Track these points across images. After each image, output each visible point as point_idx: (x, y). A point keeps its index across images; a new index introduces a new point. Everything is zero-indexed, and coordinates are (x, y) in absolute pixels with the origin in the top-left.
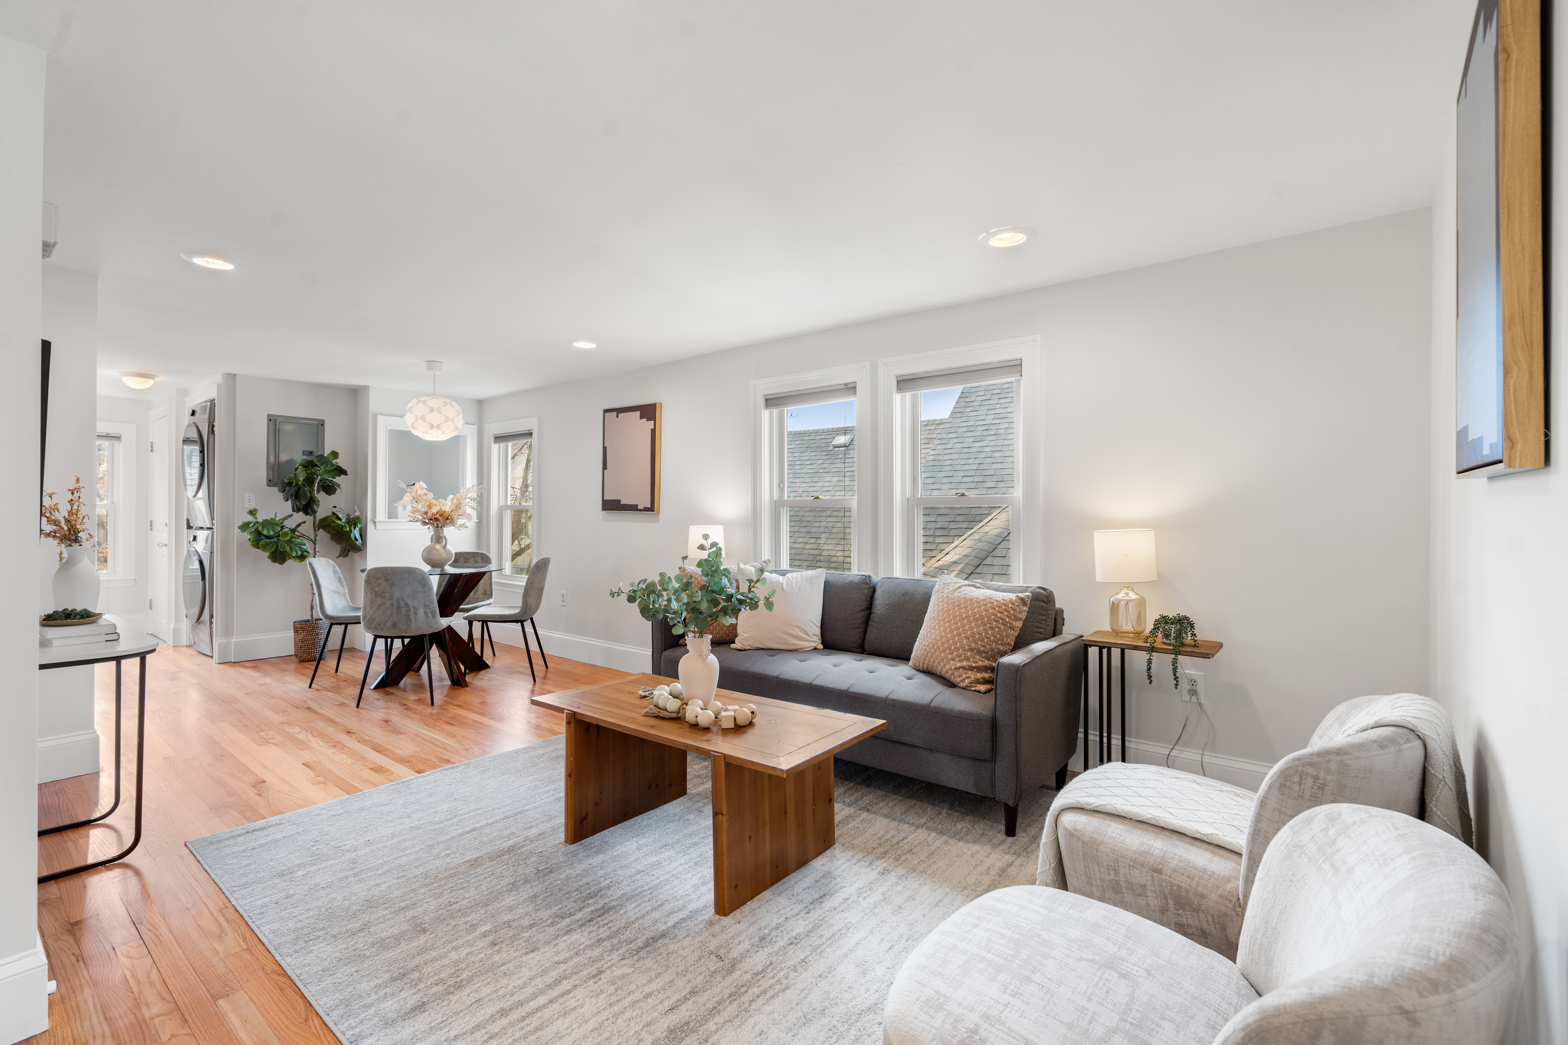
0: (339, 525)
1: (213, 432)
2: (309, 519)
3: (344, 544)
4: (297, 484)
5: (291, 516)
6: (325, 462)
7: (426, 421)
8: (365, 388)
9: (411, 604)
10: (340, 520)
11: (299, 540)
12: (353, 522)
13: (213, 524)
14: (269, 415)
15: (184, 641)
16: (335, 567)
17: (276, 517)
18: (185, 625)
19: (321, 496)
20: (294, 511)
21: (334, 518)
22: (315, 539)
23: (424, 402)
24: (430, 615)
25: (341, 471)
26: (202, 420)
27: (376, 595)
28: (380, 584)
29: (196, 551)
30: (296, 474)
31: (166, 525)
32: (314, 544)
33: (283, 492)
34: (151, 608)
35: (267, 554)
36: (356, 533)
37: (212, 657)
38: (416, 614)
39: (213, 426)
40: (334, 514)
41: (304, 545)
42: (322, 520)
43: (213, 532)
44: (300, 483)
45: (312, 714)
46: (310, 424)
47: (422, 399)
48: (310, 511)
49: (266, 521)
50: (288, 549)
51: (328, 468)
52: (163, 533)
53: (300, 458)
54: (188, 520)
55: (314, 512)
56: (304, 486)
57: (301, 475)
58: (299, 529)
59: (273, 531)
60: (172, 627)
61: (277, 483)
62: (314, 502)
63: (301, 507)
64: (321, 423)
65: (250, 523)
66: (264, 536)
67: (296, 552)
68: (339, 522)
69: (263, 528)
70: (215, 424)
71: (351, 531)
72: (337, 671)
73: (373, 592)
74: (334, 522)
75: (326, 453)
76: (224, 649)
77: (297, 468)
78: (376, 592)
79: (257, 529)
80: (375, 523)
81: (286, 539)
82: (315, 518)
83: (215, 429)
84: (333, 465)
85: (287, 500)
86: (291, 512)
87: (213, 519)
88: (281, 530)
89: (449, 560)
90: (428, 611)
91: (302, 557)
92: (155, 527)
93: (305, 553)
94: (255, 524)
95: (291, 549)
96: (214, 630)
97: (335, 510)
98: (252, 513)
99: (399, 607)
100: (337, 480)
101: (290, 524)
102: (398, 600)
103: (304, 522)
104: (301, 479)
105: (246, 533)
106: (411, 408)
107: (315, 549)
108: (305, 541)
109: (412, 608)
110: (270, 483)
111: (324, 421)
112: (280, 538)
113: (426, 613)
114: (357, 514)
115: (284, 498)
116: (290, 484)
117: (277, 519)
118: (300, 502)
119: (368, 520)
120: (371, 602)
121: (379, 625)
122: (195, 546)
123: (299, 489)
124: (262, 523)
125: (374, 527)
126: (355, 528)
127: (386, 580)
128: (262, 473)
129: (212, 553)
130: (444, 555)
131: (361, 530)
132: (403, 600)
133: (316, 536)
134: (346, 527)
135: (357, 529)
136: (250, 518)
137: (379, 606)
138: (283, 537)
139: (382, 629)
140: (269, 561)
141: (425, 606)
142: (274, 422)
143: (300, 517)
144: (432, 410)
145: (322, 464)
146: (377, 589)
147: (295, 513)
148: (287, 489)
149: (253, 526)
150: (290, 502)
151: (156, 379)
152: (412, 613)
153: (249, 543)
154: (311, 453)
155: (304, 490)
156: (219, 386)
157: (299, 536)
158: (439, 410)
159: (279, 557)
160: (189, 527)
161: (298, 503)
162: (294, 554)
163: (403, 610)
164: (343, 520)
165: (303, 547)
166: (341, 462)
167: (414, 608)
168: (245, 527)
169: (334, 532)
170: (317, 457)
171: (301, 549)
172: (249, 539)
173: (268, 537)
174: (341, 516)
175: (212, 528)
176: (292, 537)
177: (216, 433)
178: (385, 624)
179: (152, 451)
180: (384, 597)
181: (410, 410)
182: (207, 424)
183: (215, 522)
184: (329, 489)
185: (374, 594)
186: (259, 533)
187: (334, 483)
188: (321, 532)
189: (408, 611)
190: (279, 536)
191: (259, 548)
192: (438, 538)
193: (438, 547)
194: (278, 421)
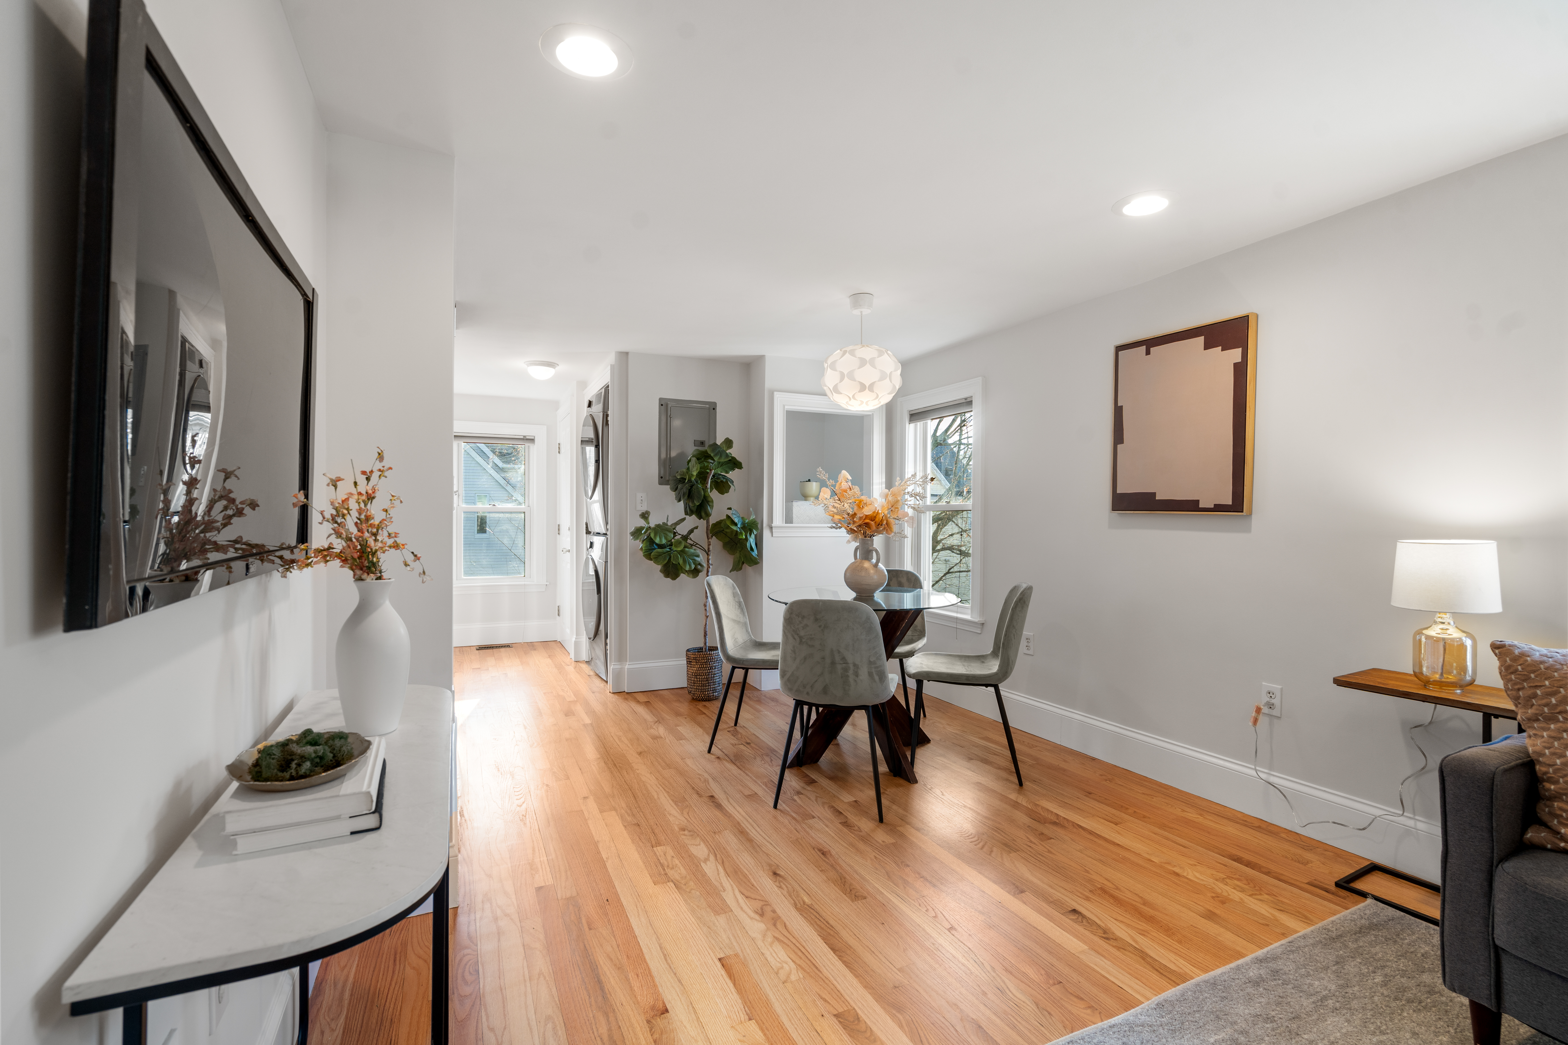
0: (733, 530)
1: (607, 424)
2: (702, 523)
3: (738, 555)
4: (690, 480)
5: (684, 519)
6: (719, 451)
7: (855, 380)
8: (760, 359)
9: (850, 659)
10: (736, 524)
11: (692, 551)
12: (752, 527)
13: (607, 530)
14: (660, 399)
15: (584, 657)
16: (734, 588)
17: (667, 521)
18: (584, 640)
19: (714, 495)
20: (686, 513)
21: (728, 523)
22: (709, 549)
23: (852, 353)
24: (876, 678)
25: (735, 464)
26: (597, 409)
27: (801, 642)
28: (806, 626)
29: (593, 560)
30: (688, 469)
31: (569, 529)
32: (708, 554)
33: (675, 491)
34: (559, 615)
35: (659, 567)
36: (752, 540)
37: (607, 682)
38: (857, 674)
39: (607, 415)
40: (728, 517)
41: (698, 556)
42: (715, 525)
43: (607, 539)
44: (693, 479)
45: (718, 813)
46: (701, 408)
47: (849, 349)
48: (703, 514)
49: (658, 526)
50: (681, 561)
51: (722, 460)
52: (567, 539)
53: (690, 450)
54: (587, 524)
55: (708, 515)
56: (697, 482)
57: (695, 469)
58: (691, 536)
59: (666, 538)
60: (574, 639)
61: (668, 481)
62: (708, 502)
63: (694, 509)
64: (713, 407)
65: (641, 528)
66: (657, 544)
67: (690, 566)
68: (734, 528)
69: (655, 535)
70: (609, 413)
71: (746, 539)
72: (736, 724)
73: (796, 637)
74: (728, 527)
75: (719, 441)
76: (618, 676)
77: (690, 461)
78: (801, 638)
79: (649, 537)
80: (771, 528)
81: (679, 549)
82: (708, 522)
83: (609, 419)
84: (727, 455)
85: (679, 501)
86: (683, 515)
87: (607, 523)
88: (674, 537)
89: (882, 585)
90: (873, 670)
91: (695, 572)
92: (562, 531)
93: (699, 567)
94: (647, 530)
95: (684, 561)
96: (608, 652)
97: (729, 513)
98: (645, 516)
99: (833, 663)
100: (733, 475)
101: (682, 529)
102: (832, 651)
103: (696, 528)
104: (695, 473)
105: (639, 541)
106: (834, 363)
107: (708, 562)
108: (699, 551)
109: (851, 666)
110: (662, 480)
111: (715, 404)
112: (673, 547)
113: (870, 674)
114: (753, 517)
115: (676, 497)
116: (682, 480)
117: (669, 523)
118: (693, 502)
119: (764, 525)
120: (794, 652)
121: (804, 687)
122: (592, 554)
123: (692, 487)
124: (654, 529)
125: (770, 534)
126: (750, 535)
127: (816, 620)
128: (653, 469)
129: (606, 562)
130: (875, 577)
131: (756, 536)
132: (839, 652)
133: (709, 545)
134: (741, 533)
135: (753, 536)
136: (642, 523)
137: (805, 658)
138: (676, 546)
139: (808, 693)
140: (662, 575)
141: (870, 663)
142: (665, 406)
143: (692, 521)
144: (863, 362)
145: (716, 455)
146: (802, 633)
147: (687, 517)
148: (680, 486)
149: (645, 533)
150: (682, 502)
151: (558, 368)
152: (851, 672)
153: (641, 554)
154: (702, 443)
155: (698, 488)
156: (612, 367)
157: (692, 545)
158: (872, 362)
159: (671, 571)
160: (588, 532)
161: (691, 504)
162: (687, 568)
163: (839, 667)
164: (739, 526)
165: (697, 559)
166: (734, 452)
167: (855, 665)
168: (637, 533)
169: (727, 540)
170: (710, 446)
171: (695, 562)
172: (642, 548)
173: (661, 546)
174: (736, 520)
175: (606, 534)
176: (685, 547)
177: (609, 423)
178: (812, 687)
179: (559, 452)
180: (813, 646)
181: (833, 367)
182: (602, 413)
183: (609, 527)
184: (722, 486)
185: (798, 640)
186: (650, 541)
187: (727, 479)
188: (714, 540)
189: (846, 670)
190: (671, 545)
191: (651, 560)
192: (866, 552)
193: (866, 564)
194: (669, 406)
